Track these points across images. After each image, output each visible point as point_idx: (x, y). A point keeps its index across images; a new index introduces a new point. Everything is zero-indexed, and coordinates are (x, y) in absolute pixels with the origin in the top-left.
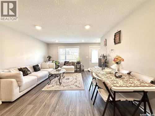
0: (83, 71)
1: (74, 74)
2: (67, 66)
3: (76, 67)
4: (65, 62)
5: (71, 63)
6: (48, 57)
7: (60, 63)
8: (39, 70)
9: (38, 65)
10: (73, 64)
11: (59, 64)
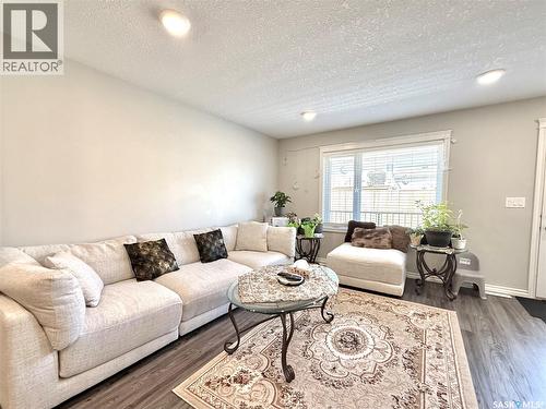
0: (474, 291)
1: (400, 311)
2: (362, 246)
3: (421, 263)
4: (353, 225)
5: (384, 232)
6: (273, 199)
7: (324, 228)
8: (219, 258)
9: (217, 234)
10: (398, 240)
11: (318, 235)
